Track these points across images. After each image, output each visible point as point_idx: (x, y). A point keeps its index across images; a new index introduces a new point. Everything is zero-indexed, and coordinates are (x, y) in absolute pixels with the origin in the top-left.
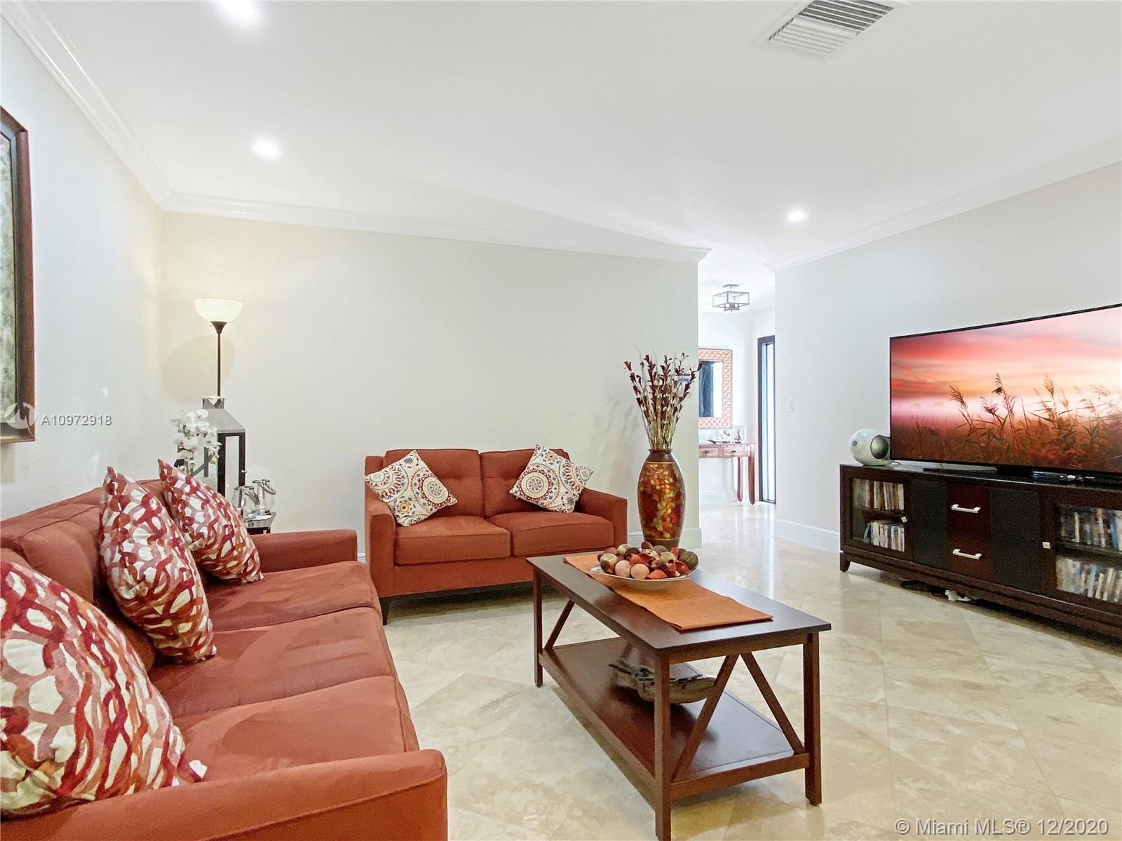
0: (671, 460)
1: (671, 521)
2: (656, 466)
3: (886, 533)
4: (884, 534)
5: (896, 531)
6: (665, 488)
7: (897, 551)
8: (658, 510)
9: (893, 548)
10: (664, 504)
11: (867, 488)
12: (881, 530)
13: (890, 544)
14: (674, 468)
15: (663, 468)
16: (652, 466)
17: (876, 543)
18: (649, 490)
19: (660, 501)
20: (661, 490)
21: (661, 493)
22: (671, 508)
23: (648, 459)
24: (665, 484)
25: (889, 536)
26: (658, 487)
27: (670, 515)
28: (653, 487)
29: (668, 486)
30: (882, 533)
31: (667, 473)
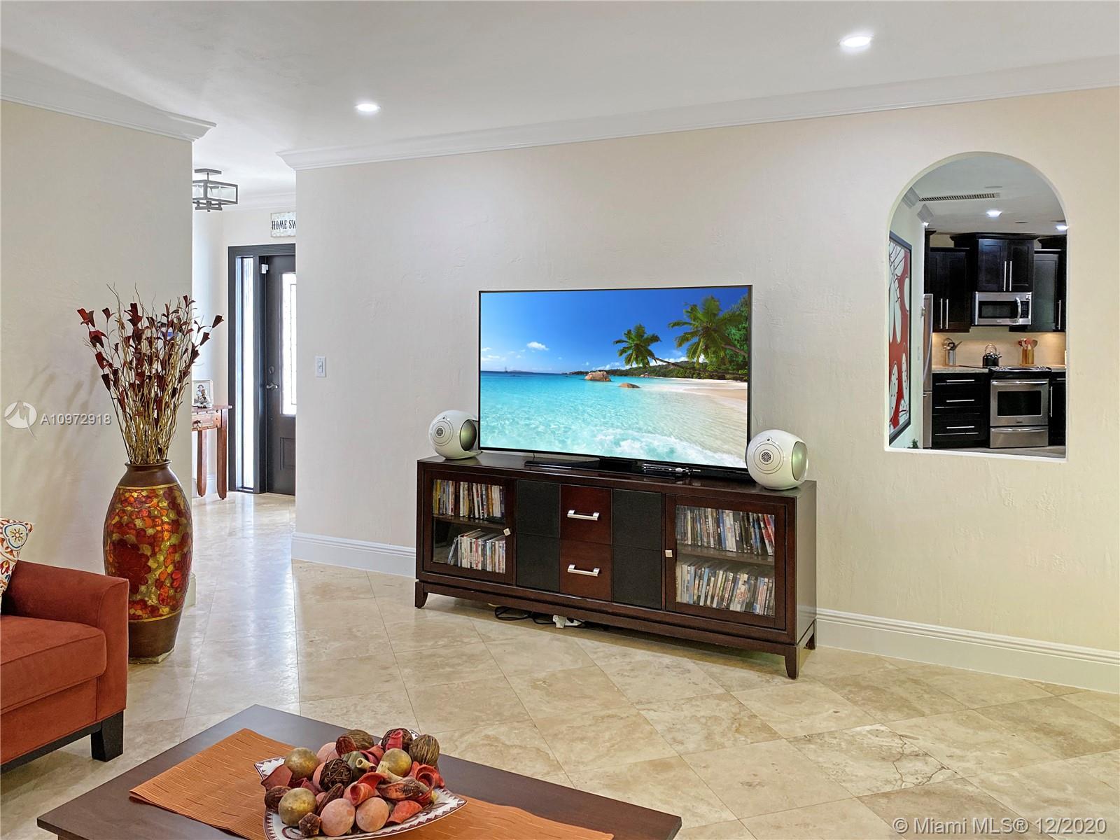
0: (169, 480)
1: (172, 584)
2: (144, 494)
3: (480, 549)
4: (477, 551)
5: (493, 546)
6: (162, 531)
7: (493, 573)
8: (149, 570)
9: (489, 569)
10: (162, 558)
11: (451, 489)
12: (474, 546)
13: (484, 564)
14: (177, 493)
15: (157, 496)
16: (135, 495)
17: (465, 564)
18: (131, 538)
19: (154, 554)
20: (154, 537)
21: (154, 541)
22: (173, 562)
23: (126, 481)
24: (163, 523)
25: (484, 554)
26: (150, 531)
27: (171, 575)
28: (141, 533)
29: (166, 527)
30: (474, 549)
31: (165, 505)
